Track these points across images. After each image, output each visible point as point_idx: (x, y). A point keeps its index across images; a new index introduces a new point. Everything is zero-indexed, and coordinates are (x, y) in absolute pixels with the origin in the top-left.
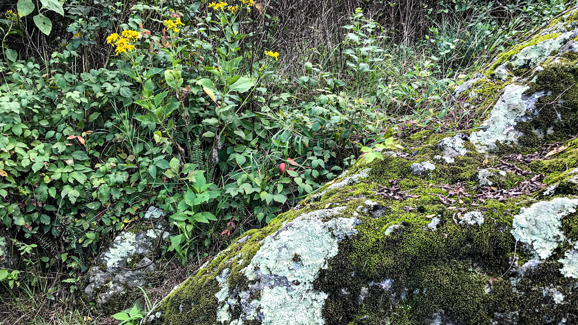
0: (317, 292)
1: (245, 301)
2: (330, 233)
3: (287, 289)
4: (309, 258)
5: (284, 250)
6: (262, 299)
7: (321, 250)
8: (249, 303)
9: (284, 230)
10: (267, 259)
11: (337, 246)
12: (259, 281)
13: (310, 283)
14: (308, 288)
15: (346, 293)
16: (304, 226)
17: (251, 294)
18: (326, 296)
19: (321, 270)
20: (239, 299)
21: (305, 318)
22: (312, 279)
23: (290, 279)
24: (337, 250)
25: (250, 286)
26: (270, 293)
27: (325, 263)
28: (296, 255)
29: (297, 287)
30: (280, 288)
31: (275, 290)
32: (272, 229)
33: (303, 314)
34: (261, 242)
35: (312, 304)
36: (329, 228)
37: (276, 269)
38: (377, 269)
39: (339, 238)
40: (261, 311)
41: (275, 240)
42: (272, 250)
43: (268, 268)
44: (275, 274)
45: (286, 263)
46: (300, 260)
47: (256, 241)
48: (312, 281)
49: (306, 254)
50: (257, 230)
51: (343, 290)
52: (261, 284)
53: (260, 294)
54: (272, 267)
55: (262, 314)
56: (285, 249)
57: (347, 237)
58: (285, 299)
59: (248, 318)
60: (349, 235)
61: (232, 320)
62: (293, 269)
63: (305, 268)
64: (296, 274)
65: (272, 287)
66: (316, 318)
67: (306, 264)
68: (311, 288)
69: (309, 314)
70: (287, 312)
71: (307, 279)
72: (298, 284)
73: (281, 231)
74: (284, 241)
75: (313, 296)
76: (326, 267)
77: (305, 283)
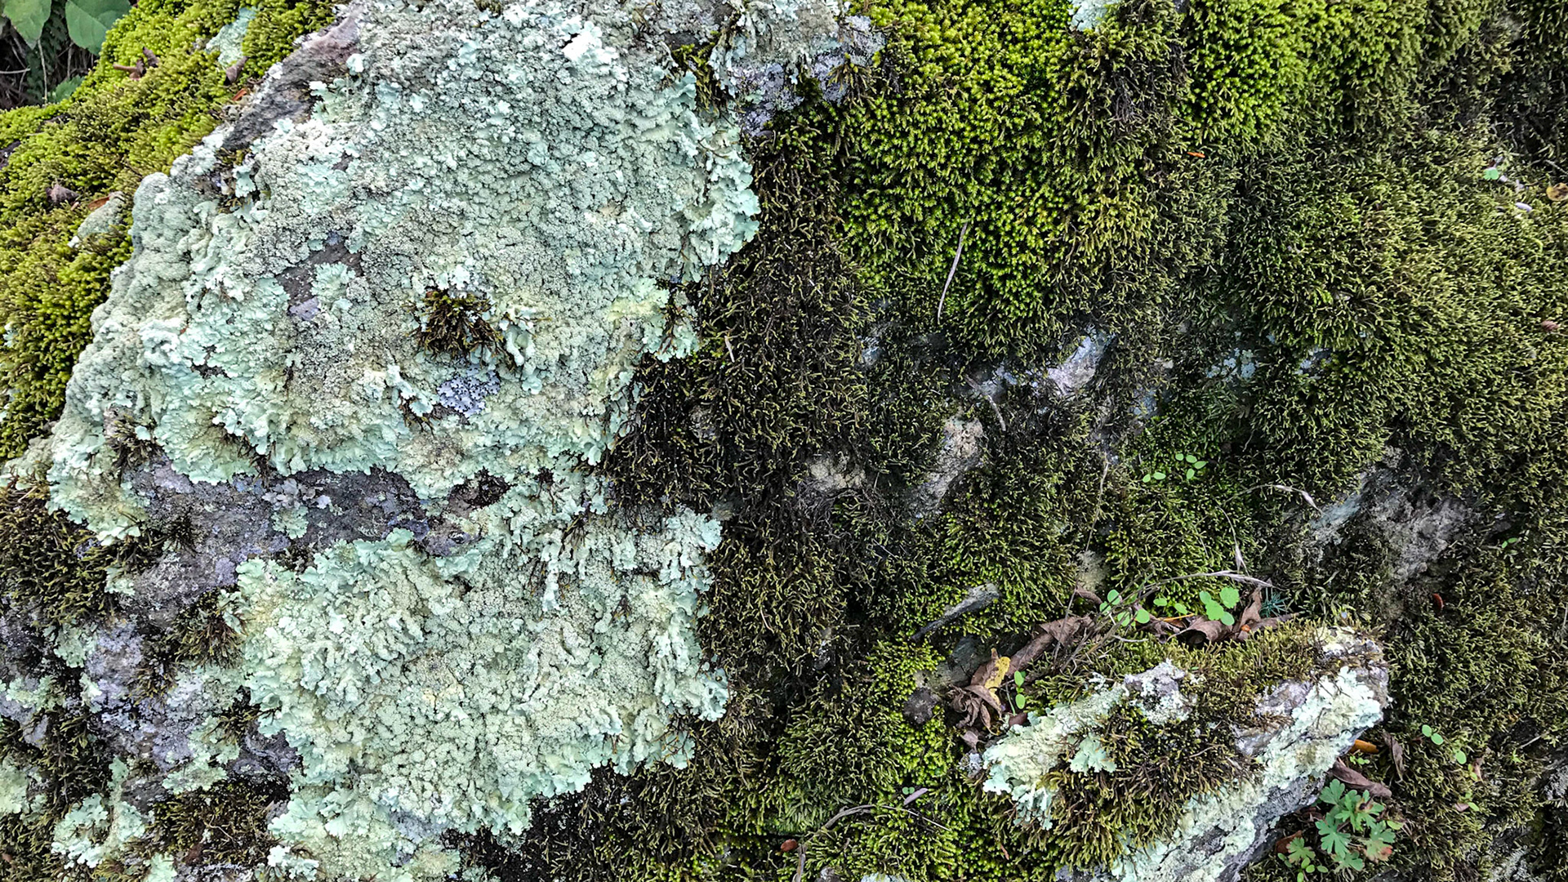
0: (645, 518)
1: (117, 693)
2: (690, 81)
3: (419, 547)
4: (549, 307)
5: (329, 277)
6: (248, 652)
7: (631, 224)
8: (160, 694)
9: (284, 111)
10: (204, 371)
11: (741, 172)
12: (184, 532)
13: (583, 467)
14: (570, 506)
15: (841, 482)
16: (466, 55)
17: (149, 631)
18: (710, 535)
19: (647, 369)
20: (69, 678)
21: (596, 703)
22: (590, 441)
23: (431, 484)
24: (750, 204)
25: (121, 585)
26: (298, 593)
27: (672, 315)
28: (439, 299)
29: (489, 515)
30: (363, 551)
31: (324, 570)
32: (146, 98)
33: (575, 678)
34: (99, 217)
35: (625, 605)
36: (673, 40)
37: (303, 435)
38: (1047, 292)
39: (749, 107)
40: (267, 727)
41: (227, 203)
42: (224, 297)
43: (230, 439)
44: (298, 465)
45: (372, 379)
46: (483, 334)
47: (48, 204)
48: (593, 457)
49: (520, 278)
50: (30, 113)
51: (819, 471)
52: (207, 550)
53: (218, 624)
54: (261, 428)
55: (280, 742)
56: (340, 271)
57: (807, 88)
58: (420, 610)
59: (176, 784)
60: (825, 69)
61: (59, 810)
62: (440, 412)
63: (534, 384)
64: (468, 441)
65: (297, 556)
66: (665, 680)
67: (532, 352)
68: (599, 504)
69: (619, 668)
70: (455, 691)
71: (554, 451)
72: (489, 490)
73: (261, 126)
74: (311, 209)
75: (626, 553)
76: (686, 342)
77: (545, 477)
